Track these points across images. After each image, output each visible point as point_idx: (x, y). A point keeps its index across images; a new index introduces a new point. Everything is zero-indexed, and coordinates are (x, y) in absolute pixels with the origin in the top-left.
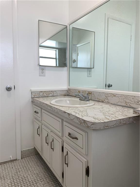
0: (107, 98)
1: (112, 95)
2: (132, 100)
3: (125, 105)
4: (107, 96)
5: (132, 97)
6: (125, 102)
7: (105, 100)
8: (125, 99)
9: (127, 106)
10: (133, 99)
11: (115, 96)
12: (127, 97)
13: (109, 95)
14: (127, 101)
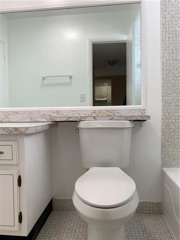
0: (7, 117)
1: (13, 113)
2: (38, 115)
3: (30, 120)
4: (7, 115)
5: (37, 112)
6: (30, 117)
7: (4, 119)
8: (30, 115)
9: (32, 121)
10: (38, 113)
11: (17, 113)
12: (32, 113)
13: (10, 113)
14: (32, 116)
